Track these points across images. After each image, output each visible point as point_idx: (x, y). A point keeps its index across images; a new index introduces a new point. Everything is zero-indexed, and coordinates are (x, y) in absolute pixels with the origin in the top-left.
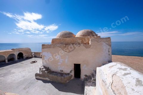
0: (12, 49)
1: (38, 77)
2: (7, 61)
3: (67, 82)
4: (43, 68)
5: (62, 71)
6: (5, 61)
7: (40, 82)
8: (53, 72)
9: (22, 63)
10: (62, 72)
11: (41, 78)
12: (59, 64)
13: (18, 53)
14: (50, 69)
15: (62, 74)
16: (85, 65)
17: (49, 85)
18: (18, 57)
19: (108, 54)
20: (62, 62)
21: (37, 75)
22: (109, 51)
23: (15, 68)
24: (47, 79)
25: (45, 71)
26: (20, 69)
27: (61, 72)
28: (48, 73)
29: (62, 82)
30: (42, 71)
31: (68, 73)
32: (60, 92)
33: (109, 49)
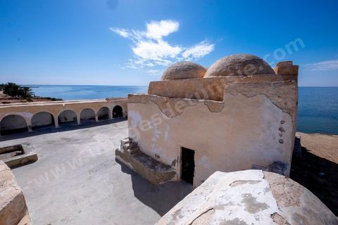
0: (107, 99)
1: (119, 157)
2: (97, 118)
3: (161, 183)
4: (126, 143)
5: (159, 157)
6: (94, 119)
7: (119, 166)
8: (143, 154)
9: (116, 126)
10: (158, 160)
11: (122, 160)
12: (154, 139)
13: (114, 105)
14: (138, 147)
15: (155, 163)
16: (205, 156)
17: (127, 178)
18: (115, 114)
19: (280, 138)
20: (158, 136)
21: (117, 152)
22: (281, 129)
23: (102, 133)
24: (129, 164)
25: (128, 148)
26: (106, 136)
27: (156, 158)
28: (132, 154)
29: (150, 180)
30: (124, 148)
31: (168, 164)
32: (136, 199)
33: (282, 122)
